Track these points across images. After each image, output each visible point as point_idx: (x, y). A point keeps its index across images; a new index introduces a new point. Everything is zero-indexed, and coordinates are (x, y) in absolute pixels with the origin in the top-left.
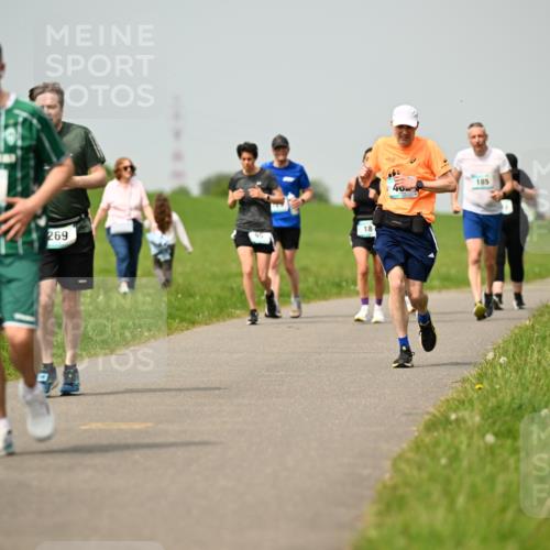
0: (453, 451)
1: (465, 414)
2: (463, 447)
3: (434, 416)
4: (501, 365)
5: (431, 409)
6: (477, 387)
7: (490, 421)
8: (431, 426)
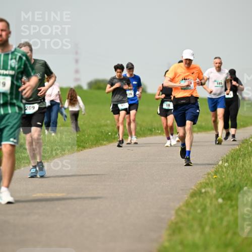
0: (203, 207)
1: (209, 189)
2: (208, 204)
3: (195, 190)
4: (225, 167)
5: (193, 187)
6: (215, 177)
7: (220, 192)
8: (193, 195)
